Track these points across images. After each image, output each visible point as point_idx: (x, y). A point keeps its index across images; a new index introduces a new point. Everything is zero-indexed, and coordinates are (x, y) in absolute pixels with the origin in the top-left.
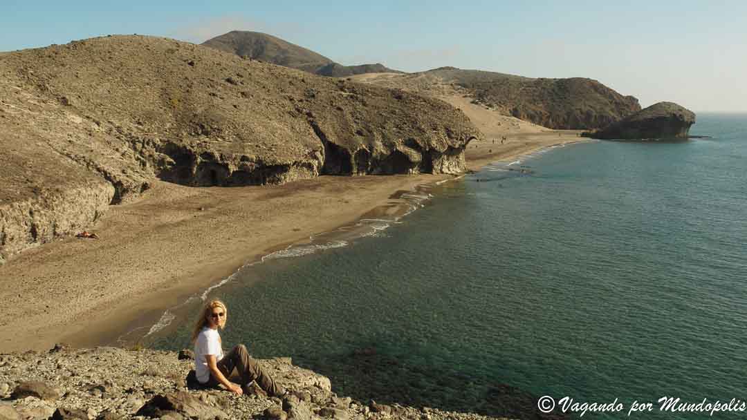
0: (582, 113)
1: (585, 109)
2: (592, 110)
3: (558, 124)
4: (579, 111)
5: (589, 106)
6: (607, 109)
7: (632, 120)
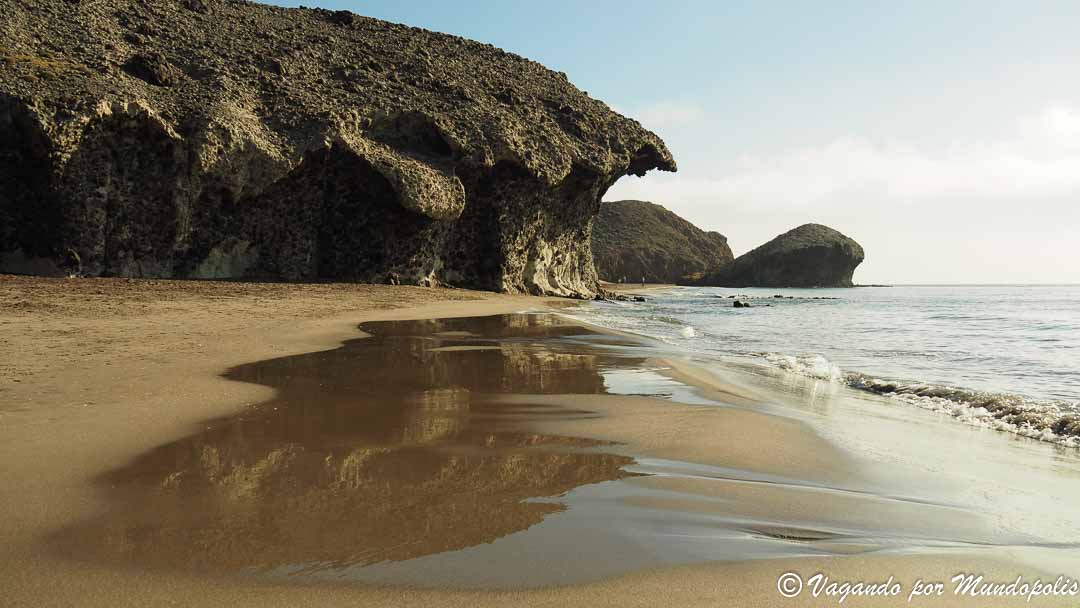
0: (648, 255)
1: (653, 249)
2: (662, 250)
3: (611, 272)
4: (642, 253)
5: (659, 245)
6: (687, 250)
7: (771, 253)
